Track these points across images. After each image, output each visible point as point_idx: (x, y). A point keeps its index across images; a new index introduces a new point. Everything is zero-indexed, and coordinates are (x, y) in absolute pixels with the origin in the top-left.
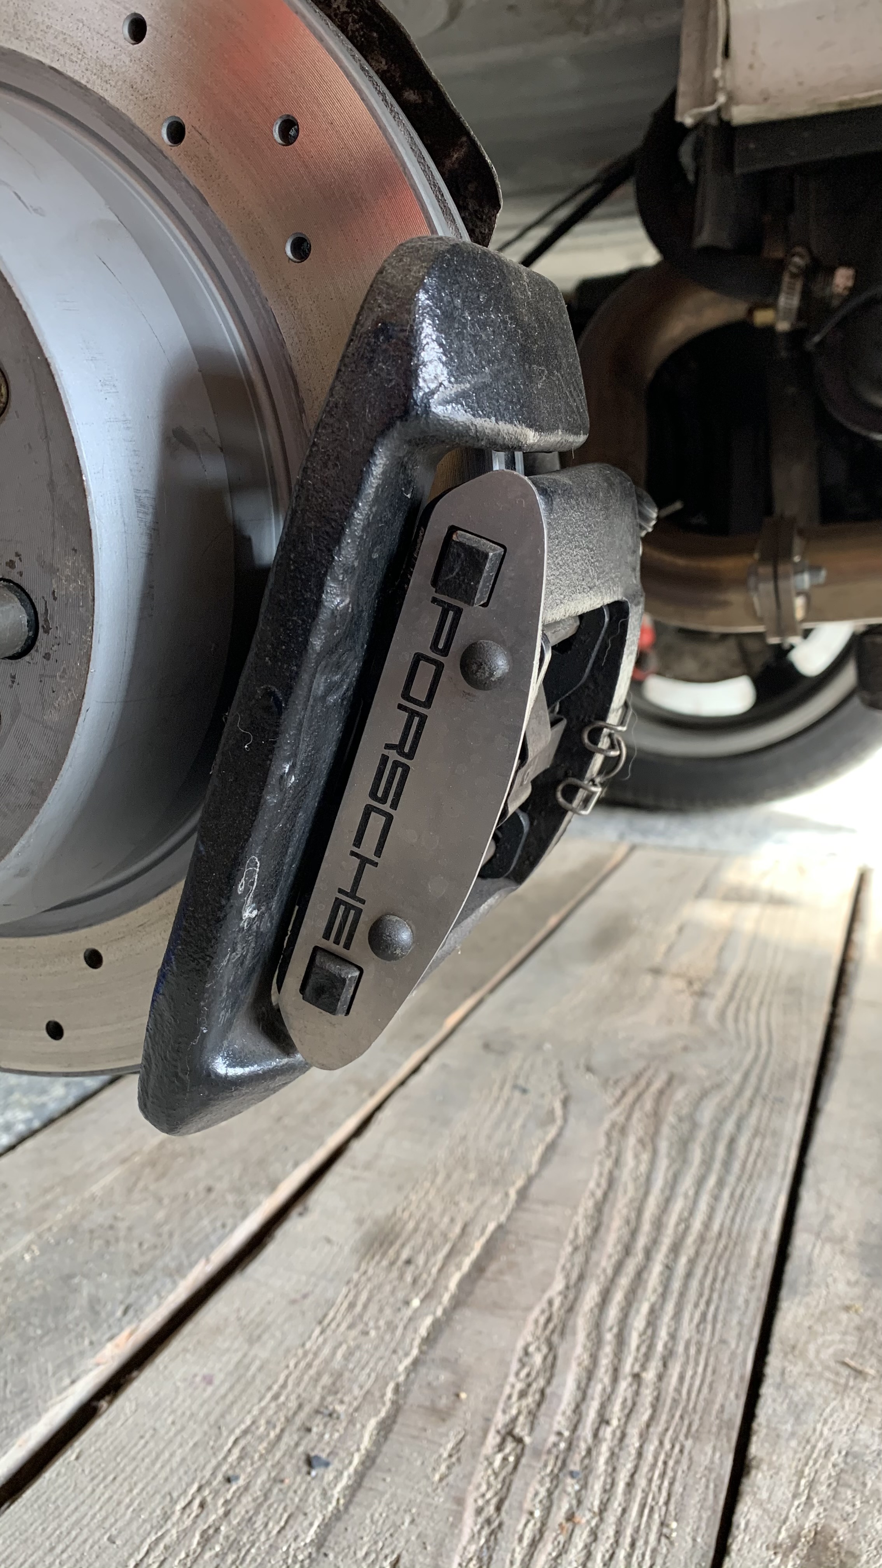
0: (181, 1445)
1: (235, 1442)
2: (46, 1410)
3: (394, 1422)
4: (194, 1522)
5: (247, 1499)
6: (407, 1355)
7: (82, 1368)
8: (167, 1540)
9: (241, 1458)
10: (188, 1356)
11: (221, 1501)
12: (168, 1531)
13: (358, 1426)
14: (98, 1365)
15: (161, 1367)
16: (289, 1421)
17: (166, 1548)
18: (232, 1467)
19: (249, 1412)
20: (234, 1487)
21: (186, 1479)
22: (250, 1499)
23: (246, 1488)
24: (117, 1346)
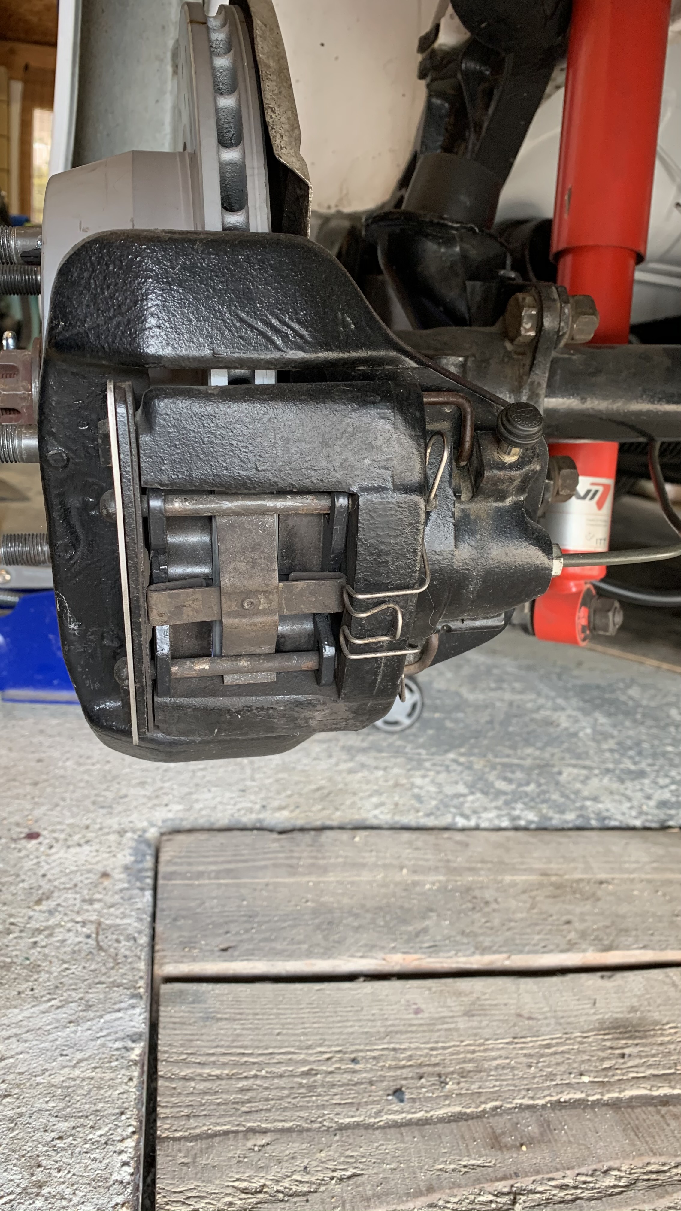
0: (360, 1027)
1: (383, 1049)
2: (335, 958)
3: (466, 1120)
4: (314, 1062)
5: (347, 1076)
6: (532, 1098)
7: (374, 955)
8: (294, 1057)
9: (374, 1058)
10: (427, 992)
11: (338, 1065)
12: (301, 1053)
13: (447, 1102)
14: (384, 959)
15: (408, 986)
16: (420, 1065)
17: (290, 1059)
18: (364, 1058)
19: (410, 1043)
20: (352, 1066)
21: (340, 1042)
22: (349, 1078)
23: (354, 1072)
24: (404, 959)
